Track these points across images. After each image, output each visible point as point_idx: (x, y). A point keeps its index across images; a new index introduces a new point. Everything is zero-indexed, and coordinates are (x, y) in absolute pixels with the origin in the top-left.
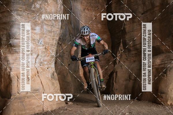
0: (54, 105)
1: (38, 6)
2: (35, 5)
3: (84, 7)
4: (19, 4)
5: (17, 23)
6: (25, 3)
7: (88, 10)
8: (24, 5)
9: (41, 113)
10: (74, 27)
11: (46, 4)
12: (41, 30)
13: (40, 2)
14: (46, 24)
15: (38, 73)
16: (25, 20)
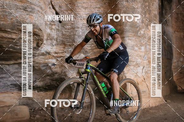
0: (157, 102)
1: (142, 32)
2: (140, 32)
3: (175, 30)
4: (130, 32)
5: (128, 45)
6: (133, 31)
7: (177, 31)
8: (133, 33)
9: (148, 108)
10: (168, 45)
11: (148, 30)
12: (145, 49)
13: (144, 30)
14: (148, 45)
15: (144, 79)
16: (134, 43)
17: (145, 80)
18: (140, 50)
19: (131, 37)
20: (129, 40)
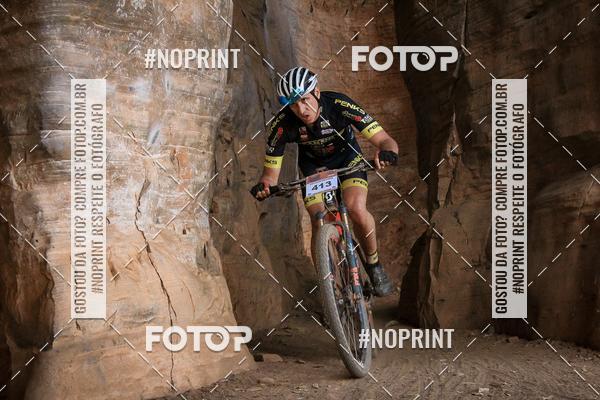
0: (211, 366)
1: (139, 2)
7: (326, 8)
9: (165, 398)
12: (154, 89)
15: (149, 250)
16: (95, 56)
17: (154, 253)
18: (124, 96)
19: (77, 22)
20: (68, 43)
